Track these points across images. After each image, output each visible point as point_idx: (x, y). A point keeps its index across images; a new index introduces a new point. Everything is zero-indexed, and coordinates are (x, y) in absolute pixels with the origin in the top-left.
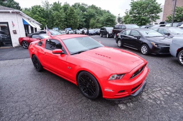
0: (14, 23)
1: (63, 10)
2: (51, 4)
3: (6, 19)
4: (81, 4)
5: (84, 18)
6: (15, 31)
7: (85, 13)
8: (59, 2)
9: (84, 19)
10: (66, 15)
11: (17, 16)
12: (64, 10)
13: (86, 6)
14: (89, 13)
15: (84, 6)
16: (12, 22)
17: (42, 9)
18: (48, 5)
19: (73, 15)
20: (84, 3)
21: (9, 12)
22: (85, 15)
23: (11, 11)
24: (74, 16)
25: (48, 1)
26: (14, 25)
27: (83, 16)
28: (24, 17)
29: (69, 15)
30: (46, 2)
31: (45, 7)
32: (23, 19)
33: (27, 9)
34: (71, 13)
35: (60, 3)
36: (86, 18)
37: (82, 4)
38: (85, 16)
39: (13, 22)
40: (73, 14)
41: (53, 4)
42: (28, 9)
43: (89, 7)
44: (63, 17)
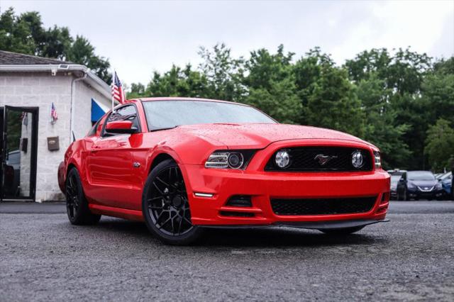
0: (57, 111)
1: (292, 83)
2: (237, 58)
3: (34, 97)
4: (392, 54)
5: (401, 120)
6: (56, 139)
7: (417, 96)
8: (280, 51)
9: (403, 128)
10: (305, 103)
11: (74, 84)
12: (297, 82)
13: (422, 61)
14: (431, 95)
15: (410, 62)
16: (53, 108)
17: (196, 81)
18: (224, 63)
19: (336, 103)
20: (411, 51)
21: (48, 73)
22: (407, 105)
23: (54, 69)
24: (340, 106)
25: (226, 48)
26: (55, 119)
27: (399, 111)
28: (102, 95)
29: (317, 103)
30: (216, 50)
31: (211, 73)
32: (93, 103)
33: (141, 87)
34: (327, 96)
35: (285, 54)
36: (416, 124)
37: (400, 54)
38: (407, 113)
39: (55, 106)
40: (336, 97)
41: (248, 57)
42: (143, 87)
43: (437, 66)
44: (284, 114)
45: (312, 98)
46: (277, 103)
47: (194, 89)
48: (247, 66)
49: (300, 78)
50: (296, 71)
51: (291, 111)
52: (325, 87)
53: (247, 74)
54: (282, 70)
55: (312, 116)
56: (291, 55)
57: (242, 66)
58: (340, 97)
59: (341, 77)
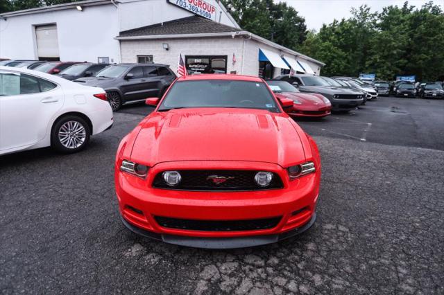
0: (235, 57)
1: (406, 26)
2: (374, 13)
3: (225, 50)
6: (235, 72)
8: (405, 5)
11: (245, 42)
12: (410, 25)
17: (346, 28)
18: (365, 16)
19: (432, 38)
23: (233, 34)
24: (435, 40)
25: (368, 7)
26: (234, 62)
29: (419, 38)
30: (361, 9)
32: (260, 50)
34: (427, 34)
35: (408, 7)
39: (235, 55)
40: (433, 34)
44: (396, 46)
45: (417, 36)
46: (392, 39)
47: (344, 32)
48: (379, 17)
49: (412, 23)
50: (411, 18)
51: (401, 44)
52: (427, 28)
53: (379, 22)
54: (402, 18)
55: (414, 46)
56: (412, 7)
57: (376, 18)
58: (437, 34)
59: (439, 21)
